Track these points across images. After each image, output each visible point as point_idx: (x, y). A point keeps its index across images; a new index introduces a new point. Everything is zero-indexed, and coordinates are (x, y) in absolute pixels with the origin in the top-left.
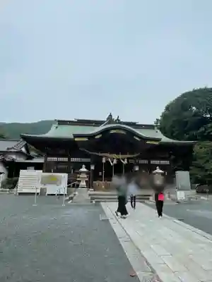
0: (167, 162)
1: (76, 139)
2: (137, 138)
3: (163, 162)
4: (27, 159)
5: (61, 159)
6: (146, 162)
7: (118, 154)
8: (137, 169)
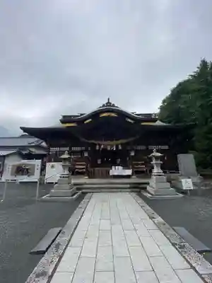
0: (166, 147)
2: (130, 120)
3: (162, 147)
8: (133, 154)
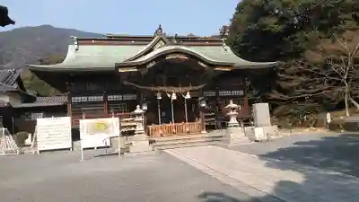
0: (241, 92)
1: (120, 70)
2: (202, 64)
3: (235, 93)
4: (25, 102)
5: (93, 99)
6: (213, 94)
7: (177, 86)
8: (204, 104)
